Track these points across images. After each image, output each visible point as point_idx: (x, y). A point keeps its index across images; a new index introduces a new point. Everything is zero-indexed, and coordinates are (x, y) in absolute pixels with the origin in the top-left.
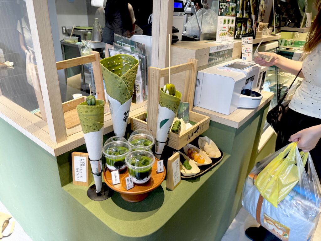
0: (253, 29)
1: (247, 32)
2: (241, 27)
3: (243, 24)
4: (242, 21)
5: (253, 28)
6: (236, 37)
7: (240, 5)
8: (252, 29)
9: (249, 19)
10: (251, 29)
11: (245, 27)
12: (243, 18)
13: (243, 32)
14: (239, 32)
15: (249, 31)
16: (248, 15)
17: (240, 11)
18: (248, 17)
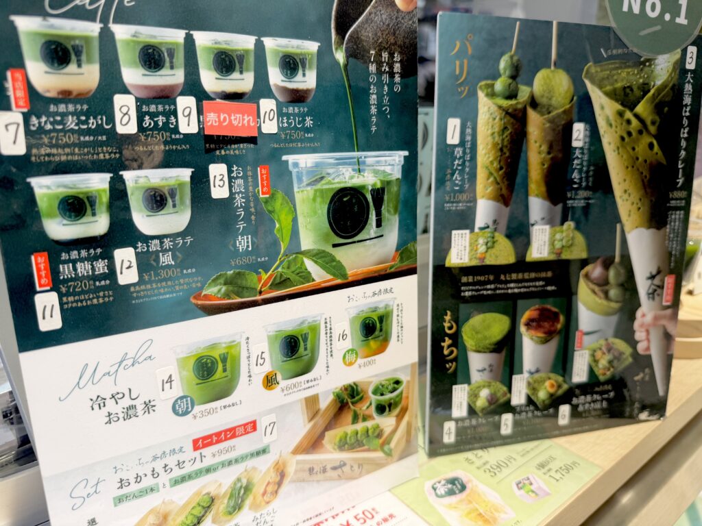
0: (641, 348)
1: (580, 375)
2: (507, 349)
3: (527, 315)
4: (513, 289)
5: (639, 335)
6: (460, 432)
7: (485, 156)
8: (633, 343)
9: (596, 270)
10: (621, 345)
11: (554, 344)
12: (522, 265)
13: (533, 387)
14: (484, 393)
15: (603, 362)
16: (580, 239)
17: (484, 209)
18: (579, 252)
